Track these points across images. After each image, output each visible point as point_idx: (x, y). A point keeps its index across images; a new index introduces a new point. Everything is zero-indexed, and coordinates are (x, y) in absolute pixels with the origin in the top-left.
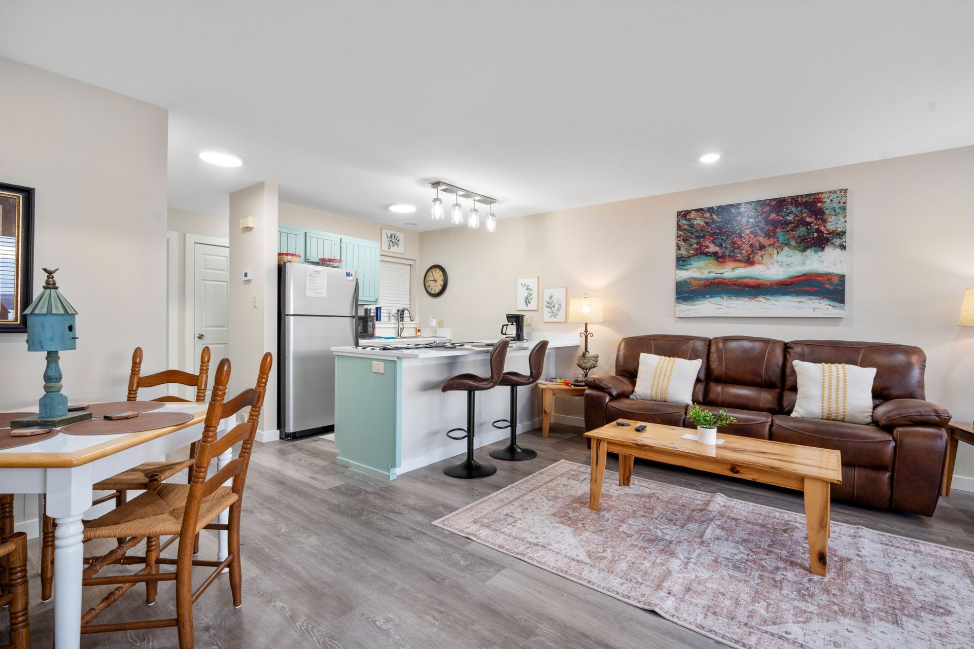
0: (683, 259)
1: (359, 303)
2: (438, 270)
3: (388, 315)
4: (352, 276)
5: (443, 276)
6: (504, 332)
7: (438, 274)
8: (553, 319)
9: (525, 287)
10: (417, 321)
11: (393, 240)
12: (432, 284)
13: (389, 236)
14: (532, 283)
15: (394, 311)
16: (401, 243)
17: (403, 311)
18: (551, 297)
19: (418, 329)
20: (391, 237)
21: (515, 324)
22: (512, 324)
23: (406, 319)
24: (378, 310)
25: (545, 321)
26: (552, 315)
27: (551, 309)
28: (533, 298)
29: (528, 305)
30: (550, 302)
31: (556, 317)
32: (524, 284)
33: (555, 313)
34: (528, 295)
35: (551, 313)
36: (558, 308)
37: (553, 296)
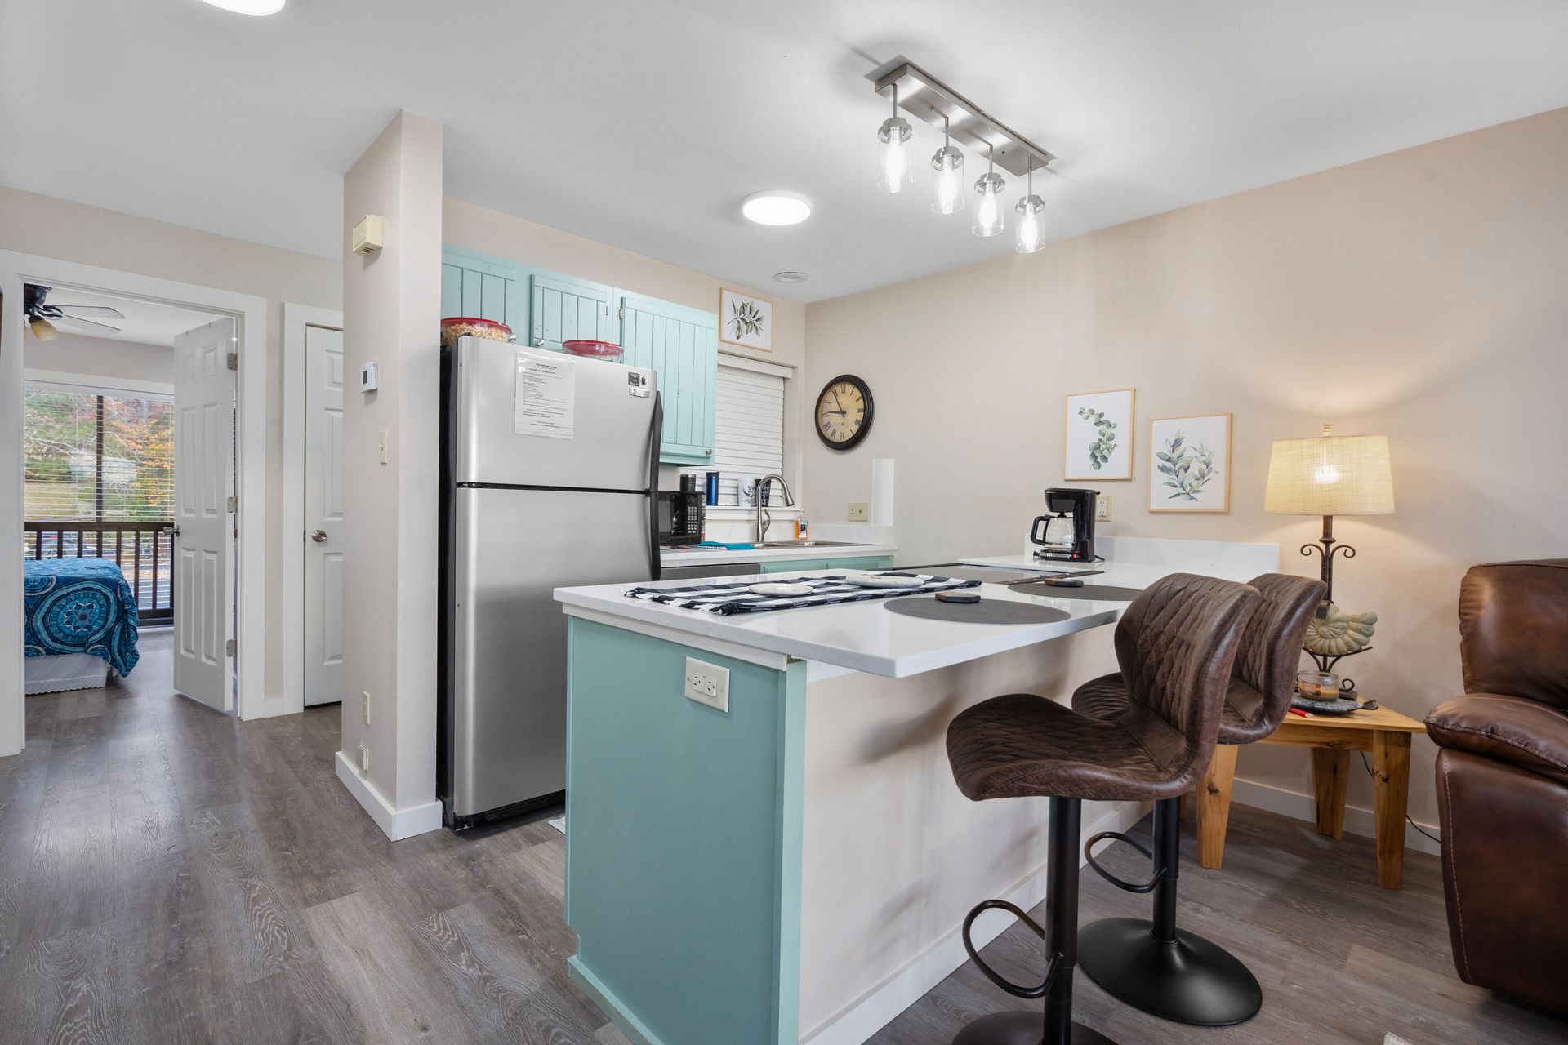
1: (661, 460)
2: (849, 388)
3: (733, 491)
4: (644, 383)
5: (862, 400)
6: (1039, 536)
7: (850, 398)
8: (1182, 504)
9: (1092, 419)
10: (798, 506)
11: (747, 319)
12: (835, 420)
13: (738, 307)
14: (1115, 408)
15: (748, 482)
16: (766, 325)
17: (768, 483)
18: (1177, 443)
19: (800, 523)
20: (743, 311)
21: (1070, 514)
22: (1062, 516)
23: (776, 502)
24: (712, 478)
25: (1155, 506)
26: (1181, 490)
27: (1177, 476)
28: (1115, 446)
29: (1099, 466)
30: (1175, 456)
31: (1192, 498)
32: (1090, 410)
33: (1190, 485)
34: (1100, 440)
35: (1176, 487)
36: (1200, 471)
37: (1182, 439)
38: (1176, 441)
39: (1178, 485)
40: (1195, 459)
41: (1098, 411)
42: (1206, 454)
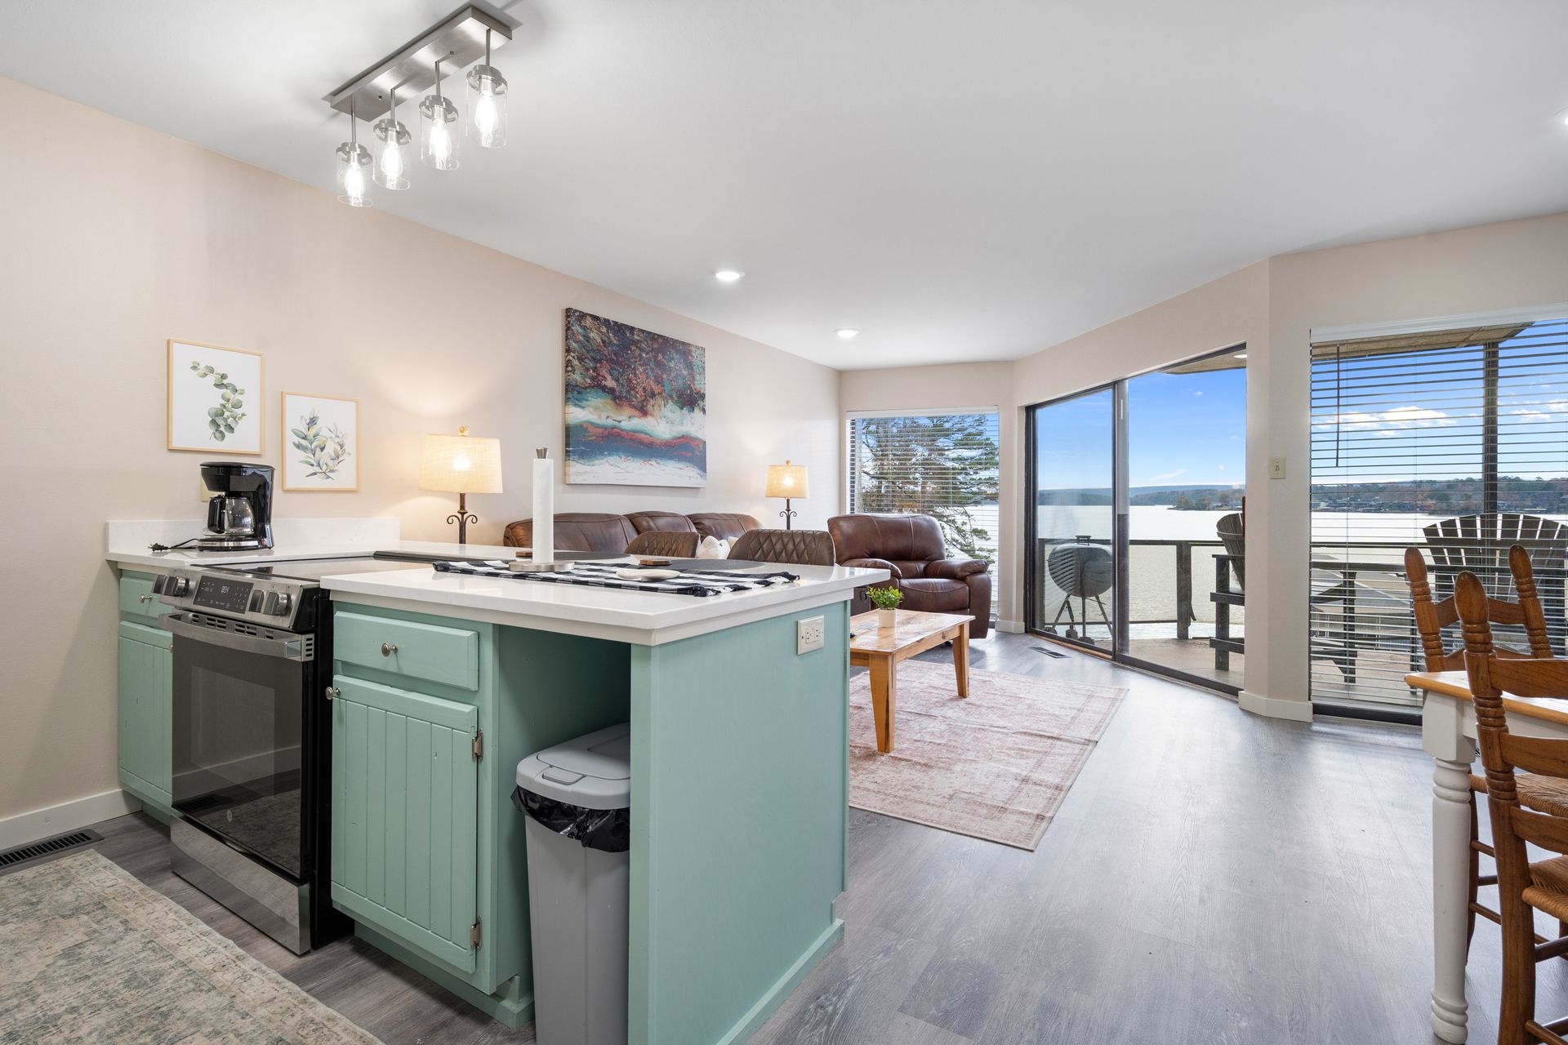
0: (577, 388)
8: (318, 482)
9: (211, 379)
14: (245, 372)
18: (312, 422)
25: (291, 485)
26: (317, 469)
27: (314, 455)
28: (243, 415)
29: (223, 437)
30: (311, 434)
31: (328, 477)
32: (207, 367)
33: (326, 465)
34: (224, 406)
35: (312, 465)
36: (334, 452)
37: (317, 418)
38: (311, 419)
39: (315, 464)
40: (329, 440)
41: (219, 370)
42: (340, 436)
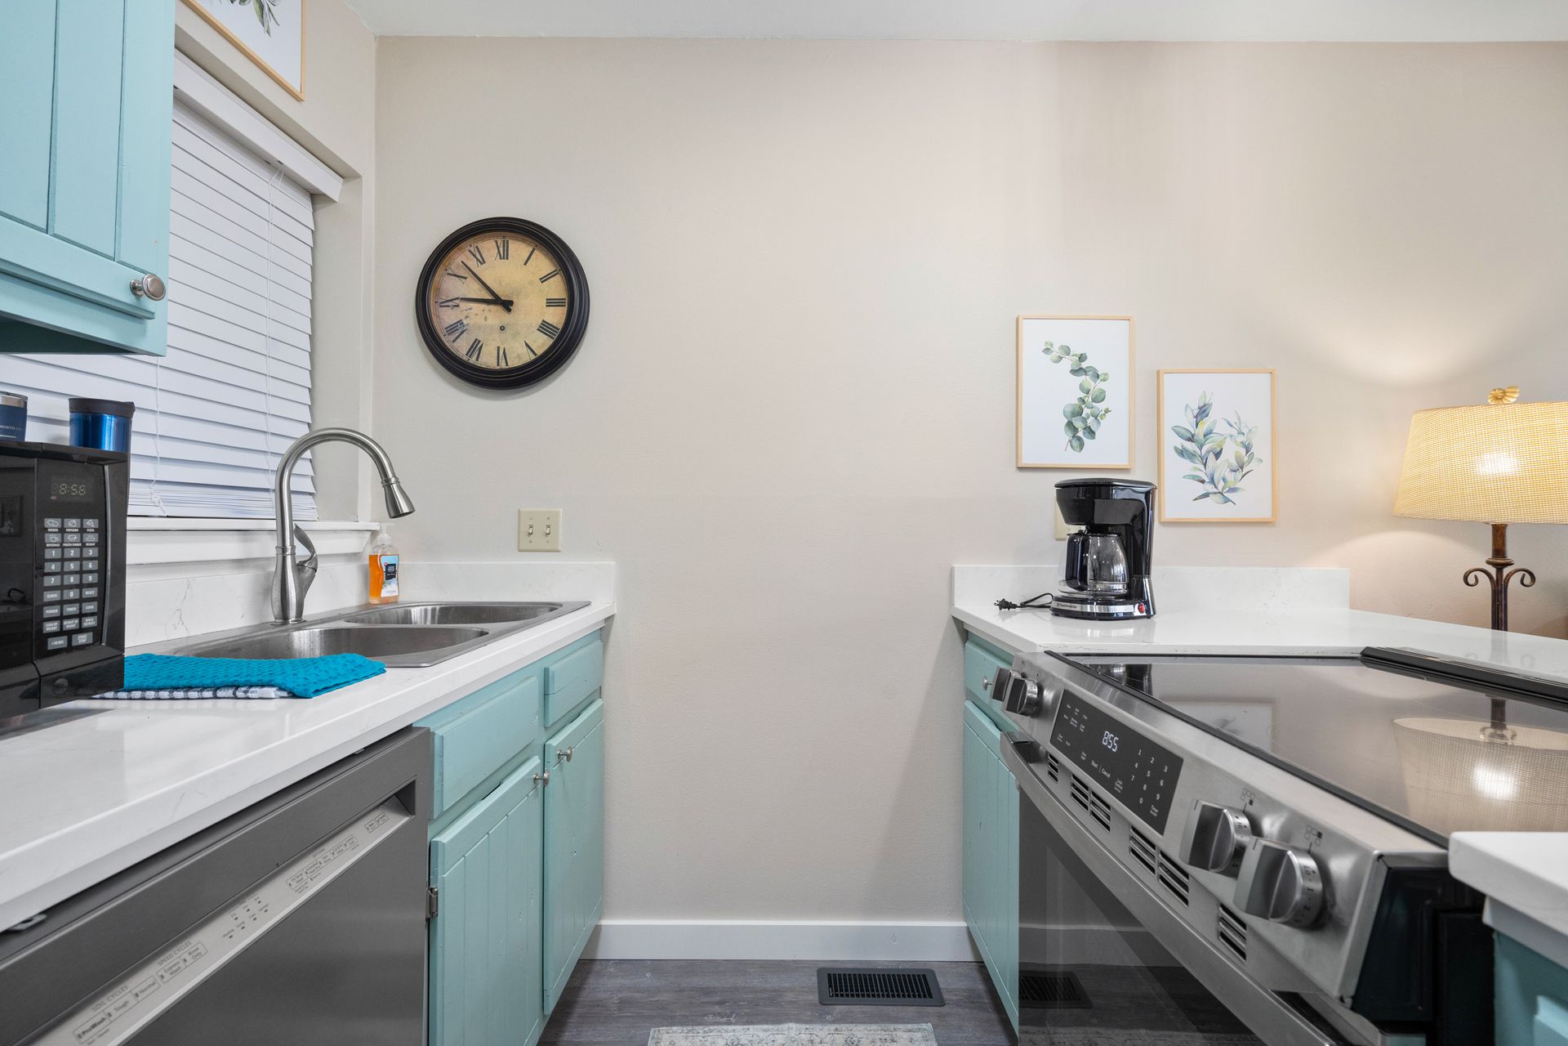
2: (519, 247)
5: (554, 277)
7: (521, 272)
12: (478, 316)
19: (383, 561)
24: (100, 424)
26: (1210, 488)
27: (1205, 465)
28: (1107, 411)
29: (1082, 445)
30: (1200, 432)
31: (1227, 500)
32: (1062, 347)
33: (1224, 480)
34: (1082, 400)
35: (1203, 482)
36: (1236, 458)
37: (1210, 405)
38: (1200, 408)
39: (1207, 480)
40: (1229, 439)
41: (1077, 350)
42: (1245, 431)
